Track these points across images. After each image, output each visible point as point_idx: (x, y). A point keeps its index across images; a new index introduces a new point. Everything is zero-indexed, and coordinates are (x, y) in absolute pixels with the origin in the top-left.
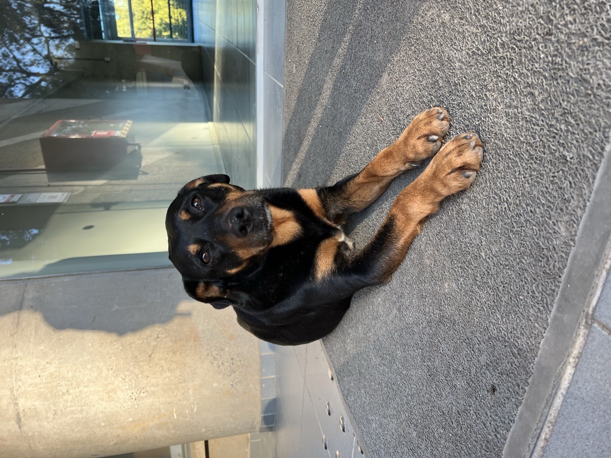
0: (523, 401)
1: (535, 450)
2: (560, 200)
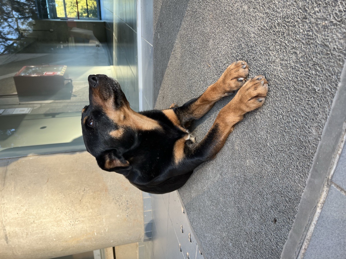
0: (292, 227)
1: (299, 255)
2: (312, 114)
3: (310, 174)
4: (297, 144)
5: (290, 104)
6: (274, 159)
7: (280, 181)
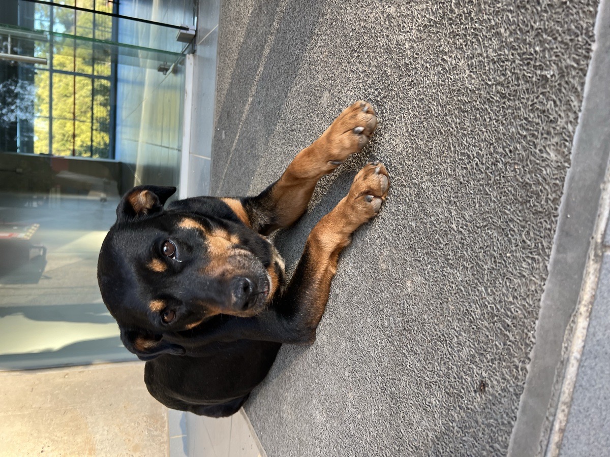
0: (525, 386)
2: (544, 124)
3: (554, 247)
4: (518, 197)
5: (493, 129)
6: (469, 250)
7: (486, 290)
